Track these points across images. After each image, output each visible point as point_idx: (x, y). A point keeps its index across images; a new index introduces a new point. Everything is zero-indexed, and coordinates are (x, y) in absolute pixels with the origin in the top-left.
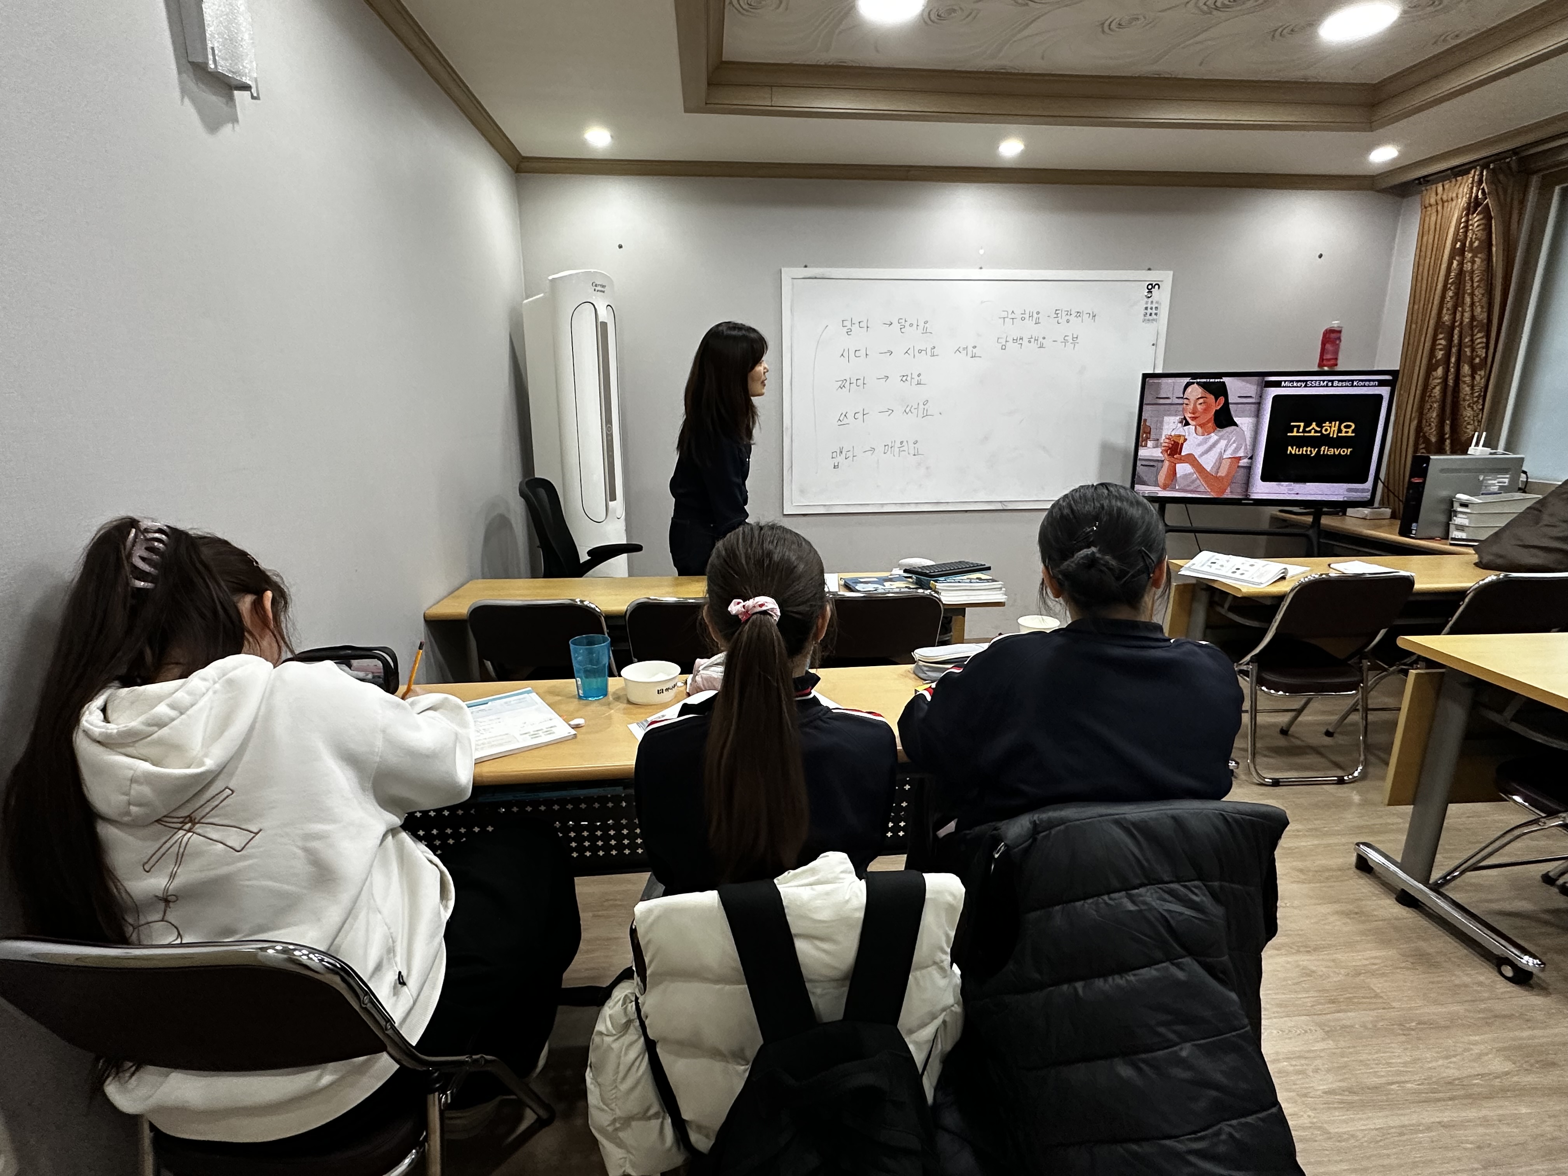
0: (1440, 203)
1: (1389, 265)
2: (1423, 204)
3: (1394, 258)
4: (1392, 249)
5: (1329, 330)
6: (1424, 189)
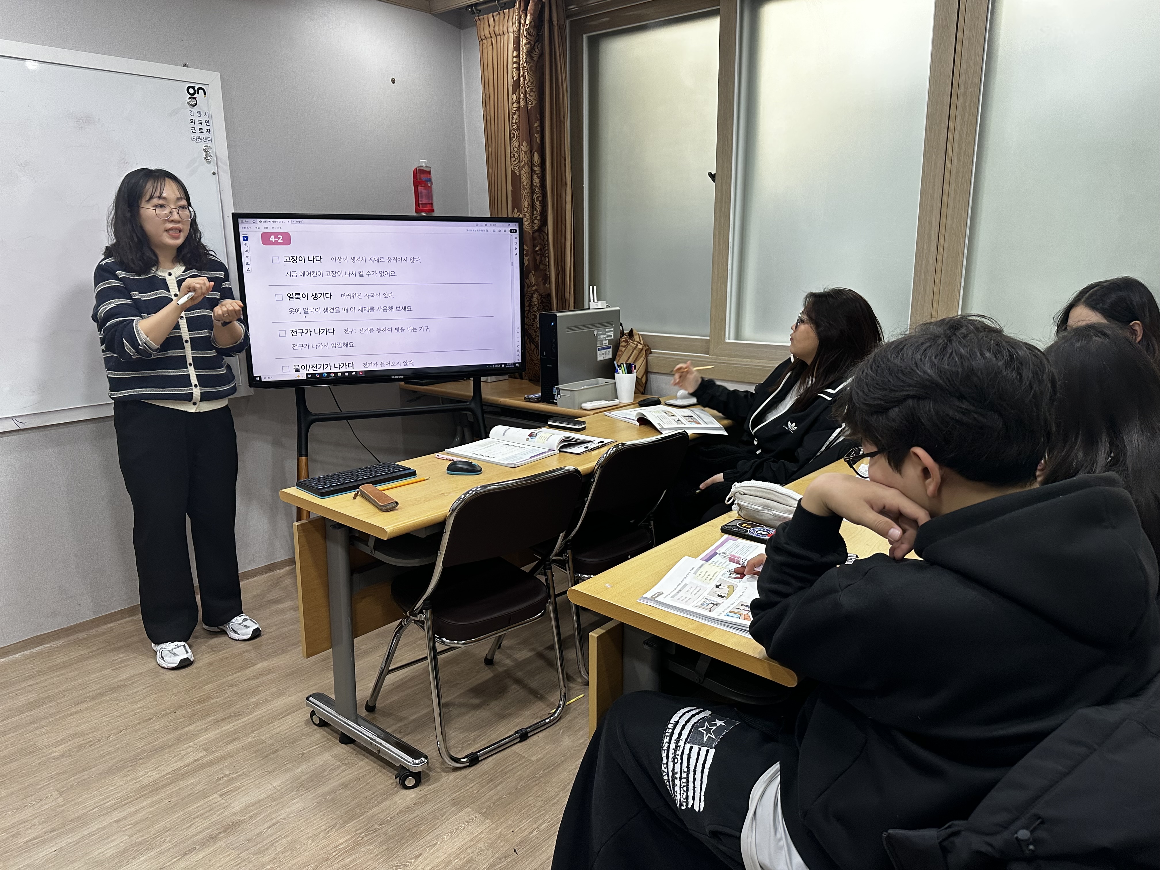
0: (493, 35)
1: (461, 102)
2: (479, 37)
3: (464, 96)
4: (461, 84)
5: (419, 170)
6: (477, 18)
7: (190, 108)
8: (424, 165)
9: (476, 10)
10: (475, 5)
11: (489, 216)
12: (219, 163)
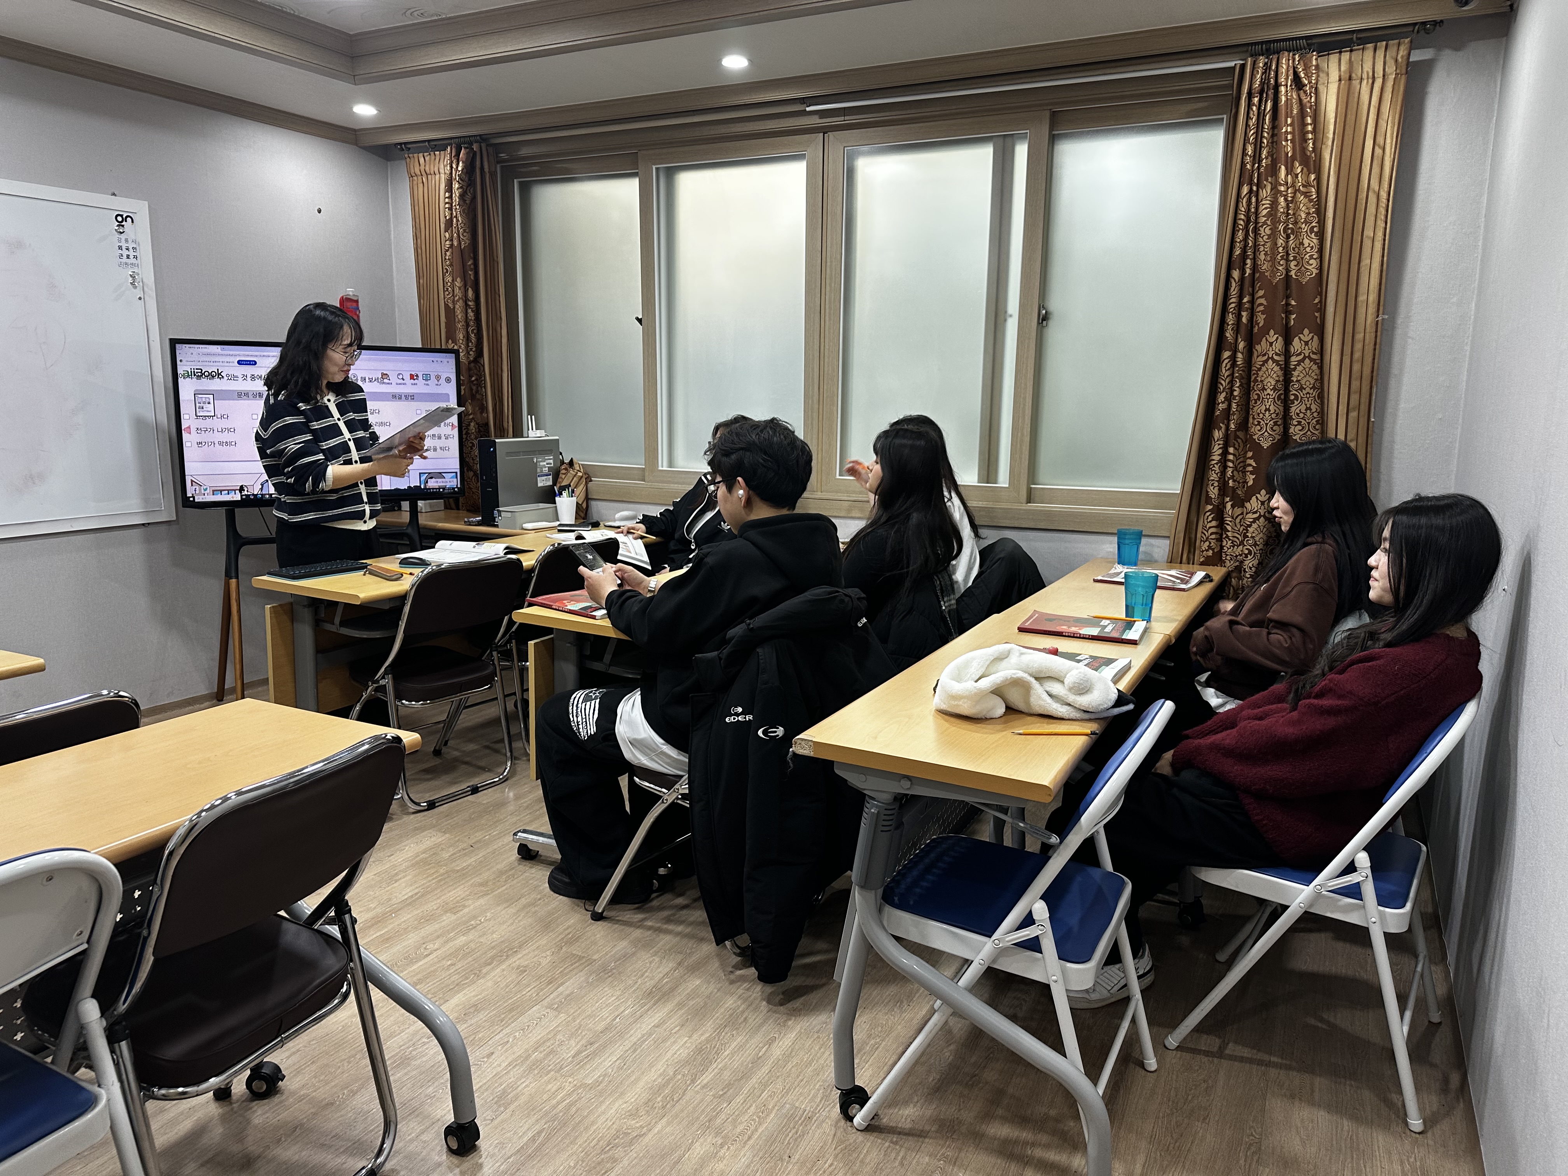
0: (423, 173)
1: (388, 232)
2: (409, 172)
3: (392, 226)
4: (388, 215)
5: (346, 298)
6: (406, 155)
7: (117, 235)
8: (351, 293)
9: (406, 148)
10: (405, 143)
11: (421, 346)
12: (145, 289)
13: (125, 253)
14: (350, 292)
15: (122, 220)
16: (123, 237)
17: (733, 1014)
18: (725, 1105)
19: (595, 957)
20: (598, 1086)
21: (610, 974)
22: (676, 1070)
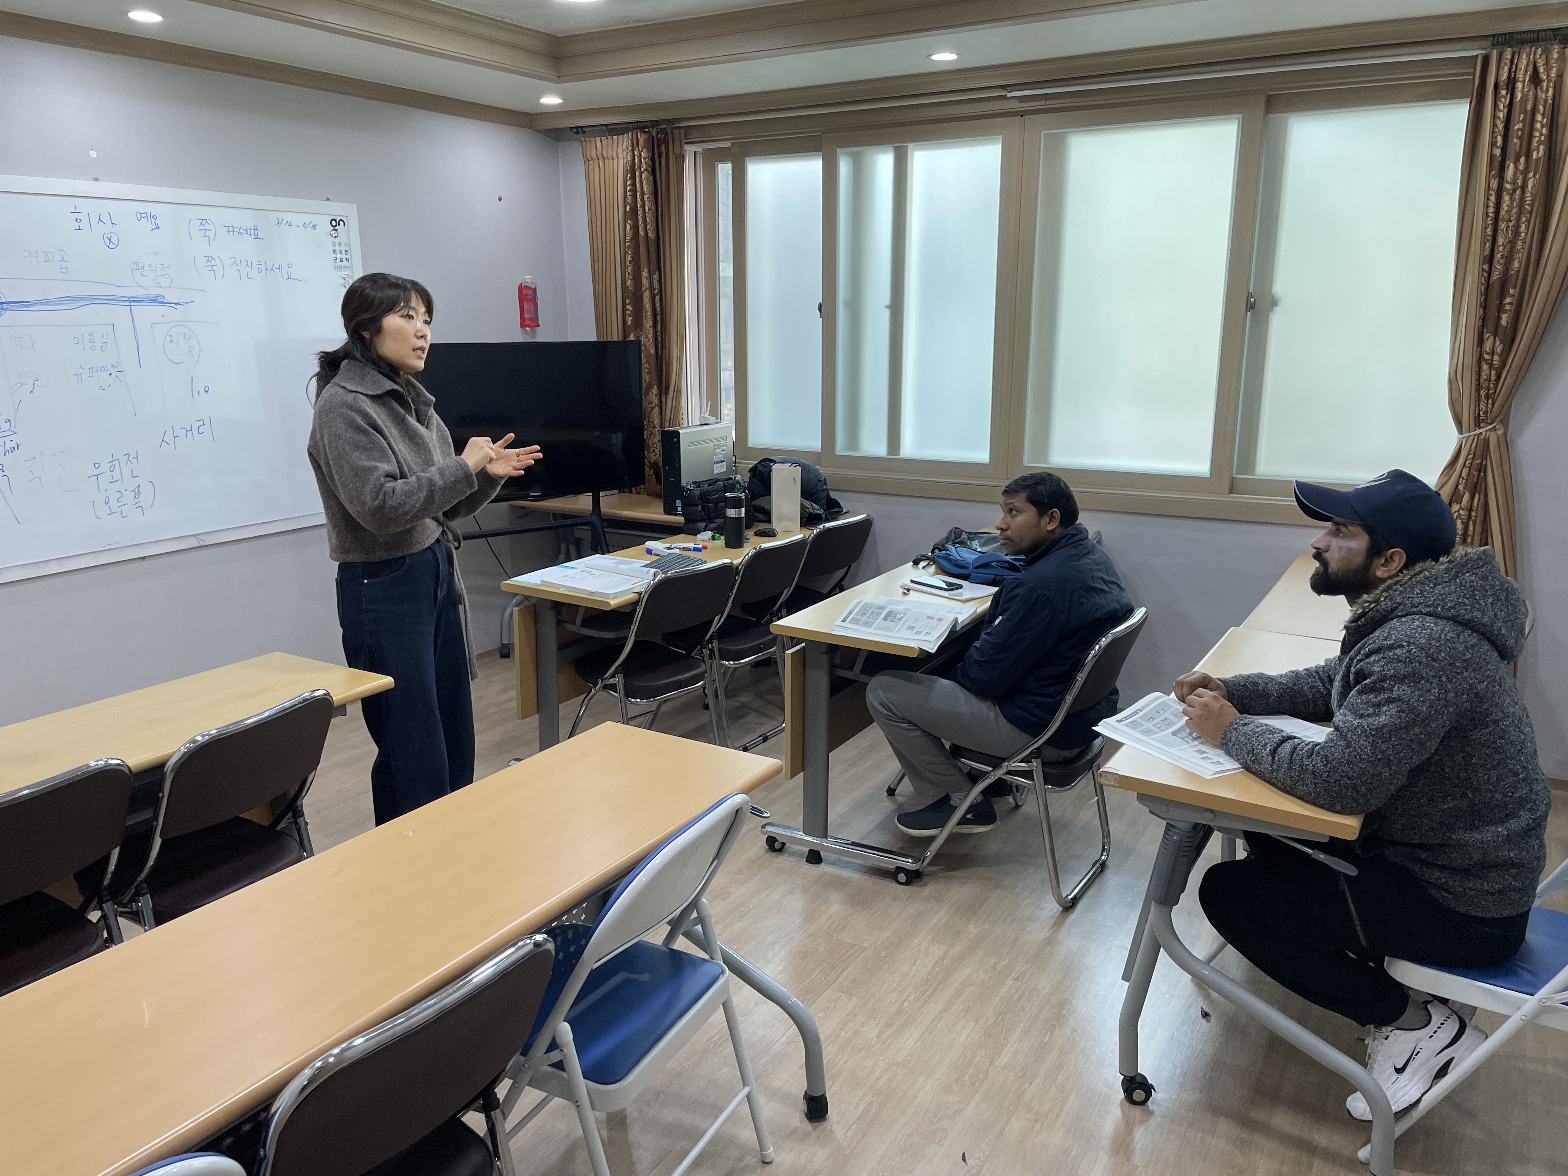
0: (600, 157)
1: (560, 215)
2: (584, 153)
3: (563, 208)
4: (559, 197)
5: (525, 286)
6: (583, 139)
7: (332, 239)
8: (529, 281)
9: (579, 130)
10: (581, 127)
13: (339, 256)
14: (528, 278)
15: (335, 223)
16: (337, 240)
17: (1010, 1001)
18: (1027, 1085)
19: (865, 945)
20: (909, 1064)
21: (884, 961)
22: (974, 1053)
